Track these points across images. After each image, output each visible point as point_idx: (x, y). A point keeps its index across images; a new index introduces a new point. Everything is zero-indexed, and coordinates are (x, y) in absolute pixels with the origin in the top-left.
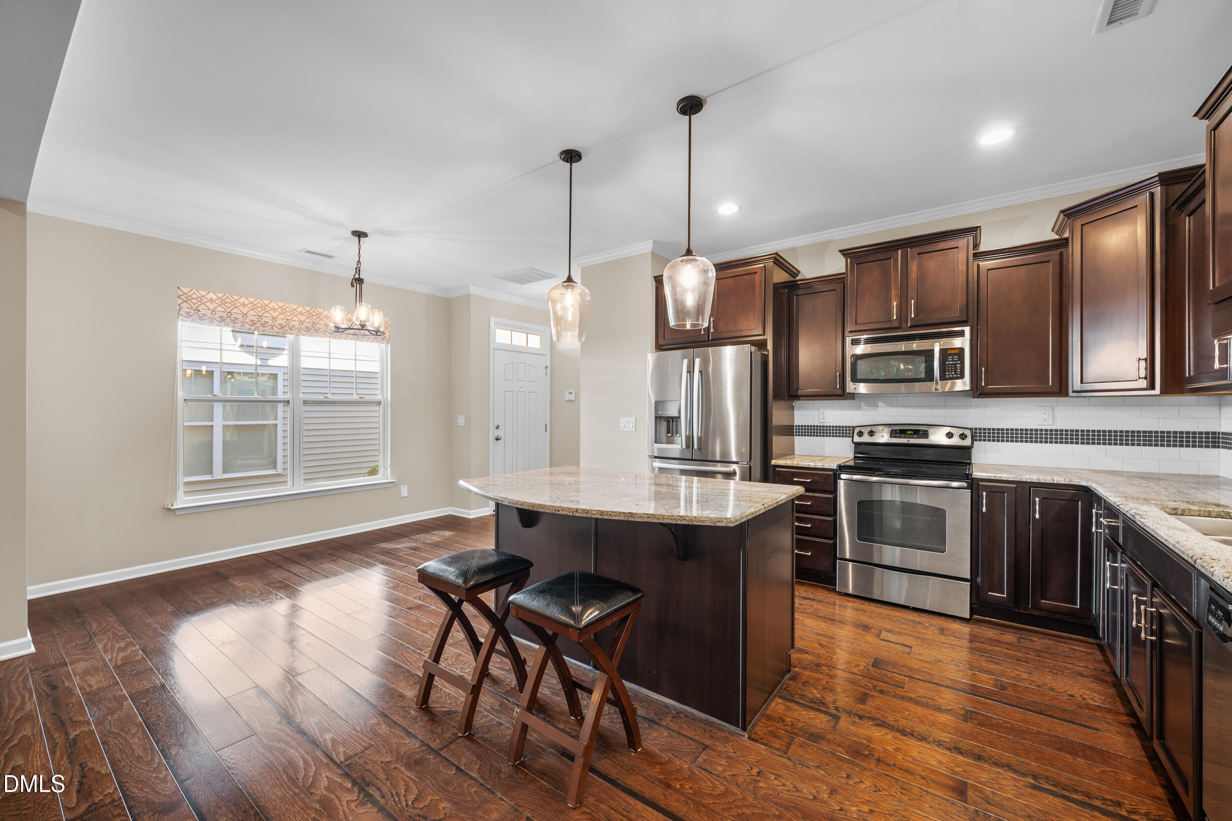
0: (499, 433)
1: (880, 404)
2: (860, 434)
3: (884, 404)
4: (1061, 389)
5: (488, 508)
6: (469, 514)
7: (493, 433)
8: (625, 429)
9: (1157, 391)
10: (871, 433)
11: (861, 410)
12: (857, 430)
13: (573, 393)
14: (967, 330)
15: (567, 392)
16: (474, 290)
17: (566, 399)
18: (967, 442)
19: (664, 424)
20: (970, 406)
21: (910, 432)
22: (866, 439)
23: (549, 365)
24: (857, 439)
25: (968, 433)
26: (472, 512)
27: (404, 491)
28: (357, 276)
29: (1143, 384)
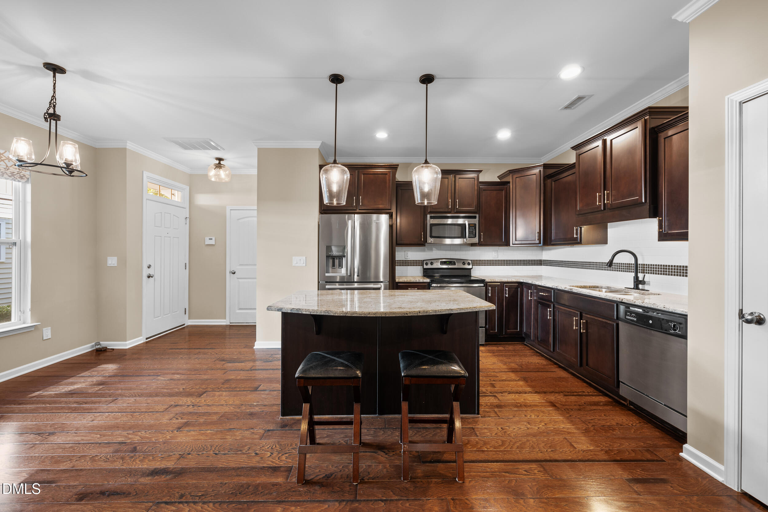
0: (151, 271)
1: (434, 249)
2: (427, 264)
3: (435, 249)
4: (507, 243)
5: (141, 337)
6: (126, 345)
7: (146, 272)
8: (297, 265)
9: (541, 245)
10: (432, 264)
11: (425, 252)
12: (425, 262)
13: (214, 239)
14: (477, 216)
15: (207, 239)
16: (130, 146)
17: (206, 244)
18: (470, 267)
19: (331, 261)
20: (470, 250)
21: (448, 262)
22: (429, 266)
23: (188, 216)
24: (425, 267)
25: (470, 262)
26: (127, 342)
27: (47, 333)
28: (51, 111)
29: (538, 242)
